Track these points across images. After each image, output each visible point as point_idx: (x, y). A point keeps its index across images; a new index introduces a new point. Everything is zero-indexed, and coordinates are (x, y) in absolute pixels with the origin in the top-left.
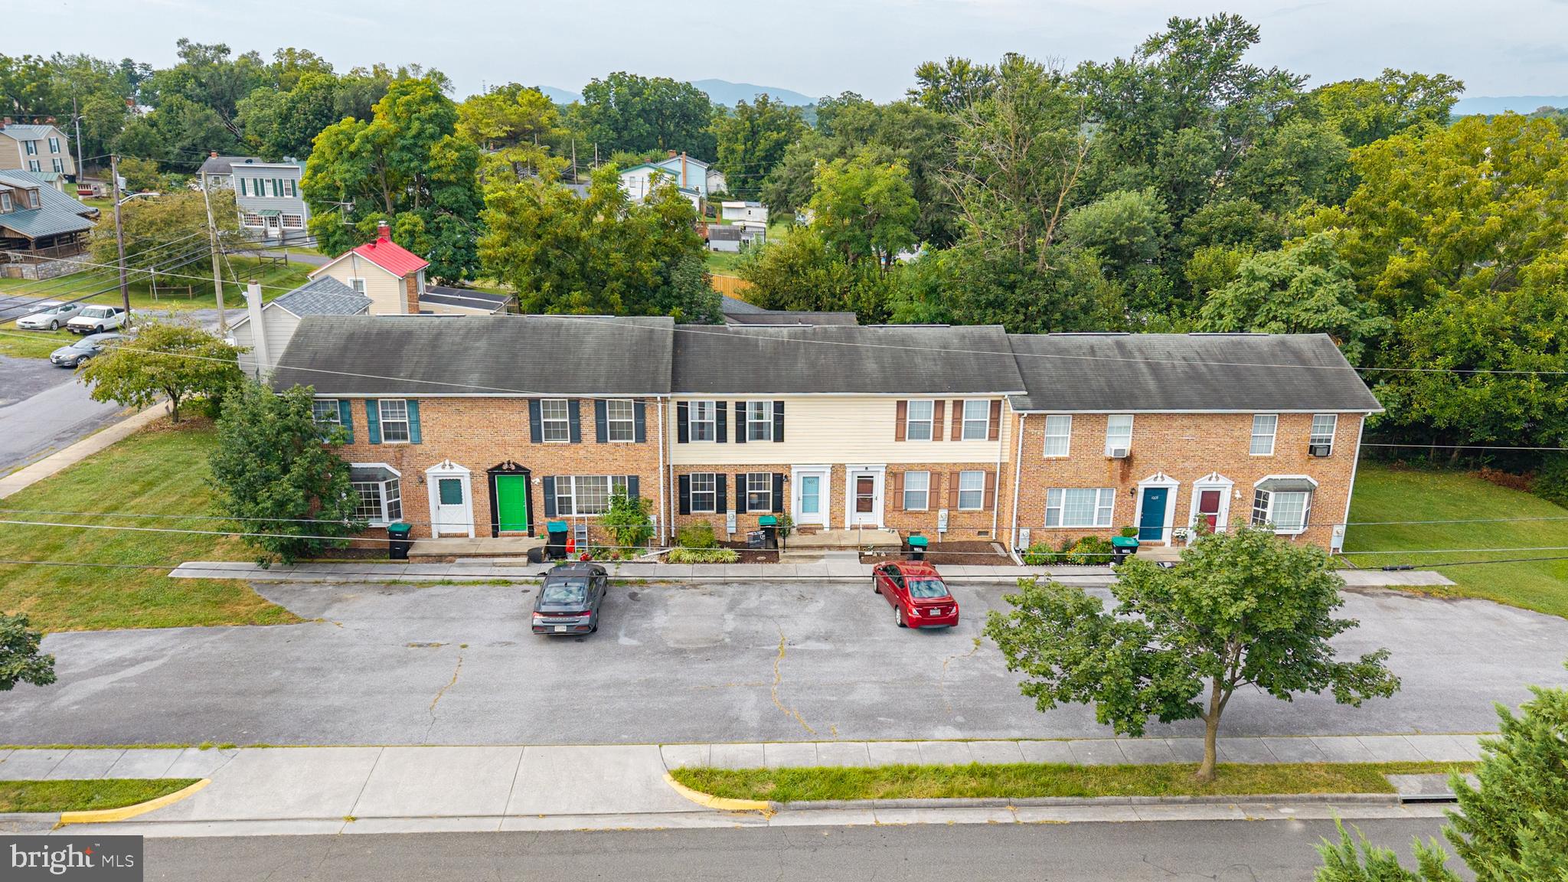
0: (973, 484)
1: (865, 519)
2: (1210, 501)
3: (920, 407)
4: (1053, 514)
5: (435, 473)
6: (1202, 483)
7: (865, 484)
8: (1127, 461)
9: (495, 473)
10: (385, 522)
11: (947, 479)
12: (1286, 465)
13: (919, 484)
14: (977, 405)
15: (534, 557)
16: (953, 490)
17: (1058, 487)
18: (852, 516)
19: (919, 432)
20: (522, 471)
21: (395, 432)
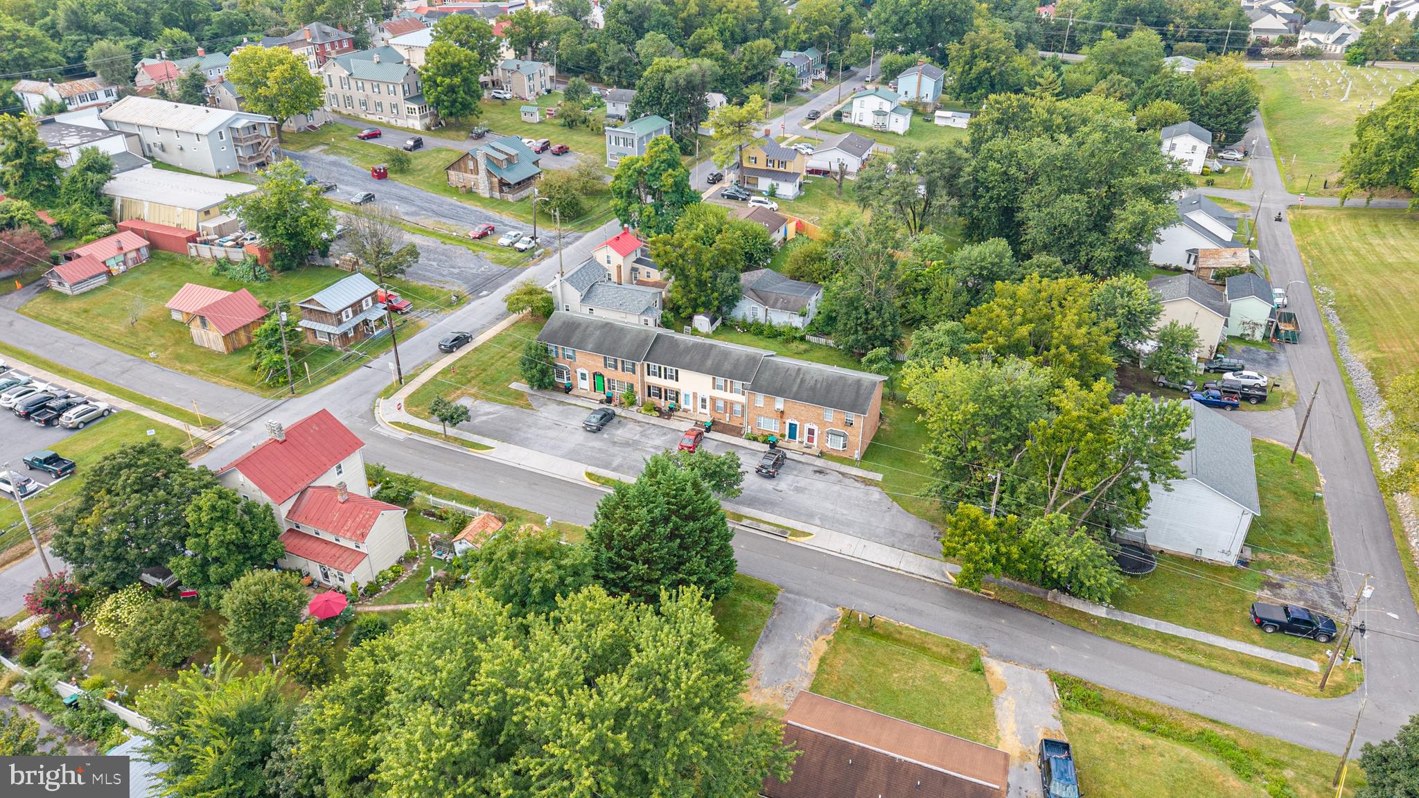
0: (738, 408)
1: (703, 411)
2: (811, 432)
3: (720, 381)
4: (759, 424)
5: (580, 371)
6: (807, 426)
7: (704, 400)
8: (782, 412)
9: (595, 374)
10: (565, 381)
11: (729, 405)
12: (837, 426)
13: (721, 404)
14: (738, 384)
15: (601, 402)
16: (731, 408)
17: (760, 415)
18: (700, 409)
19: (719, 388)
20: (601, 375)
21: (569, 357)
